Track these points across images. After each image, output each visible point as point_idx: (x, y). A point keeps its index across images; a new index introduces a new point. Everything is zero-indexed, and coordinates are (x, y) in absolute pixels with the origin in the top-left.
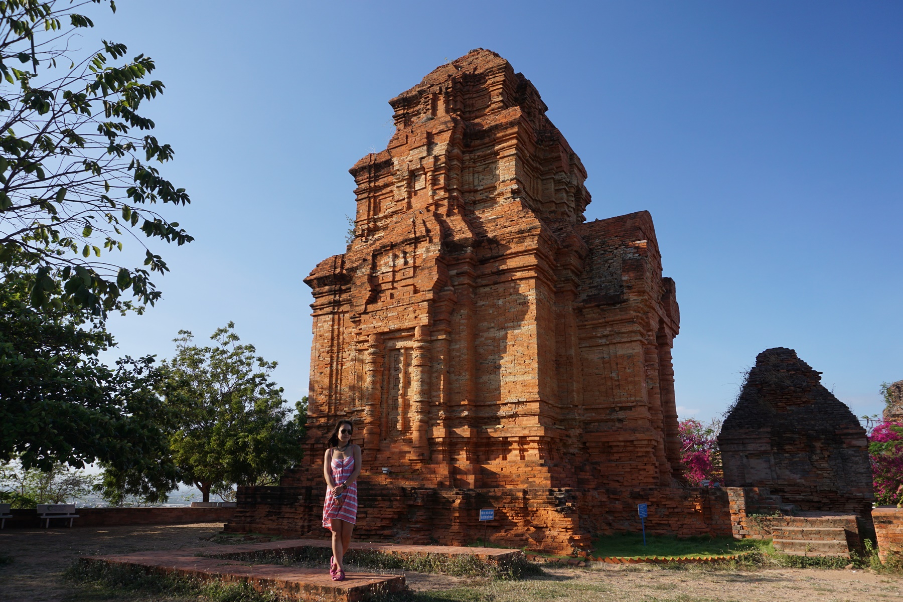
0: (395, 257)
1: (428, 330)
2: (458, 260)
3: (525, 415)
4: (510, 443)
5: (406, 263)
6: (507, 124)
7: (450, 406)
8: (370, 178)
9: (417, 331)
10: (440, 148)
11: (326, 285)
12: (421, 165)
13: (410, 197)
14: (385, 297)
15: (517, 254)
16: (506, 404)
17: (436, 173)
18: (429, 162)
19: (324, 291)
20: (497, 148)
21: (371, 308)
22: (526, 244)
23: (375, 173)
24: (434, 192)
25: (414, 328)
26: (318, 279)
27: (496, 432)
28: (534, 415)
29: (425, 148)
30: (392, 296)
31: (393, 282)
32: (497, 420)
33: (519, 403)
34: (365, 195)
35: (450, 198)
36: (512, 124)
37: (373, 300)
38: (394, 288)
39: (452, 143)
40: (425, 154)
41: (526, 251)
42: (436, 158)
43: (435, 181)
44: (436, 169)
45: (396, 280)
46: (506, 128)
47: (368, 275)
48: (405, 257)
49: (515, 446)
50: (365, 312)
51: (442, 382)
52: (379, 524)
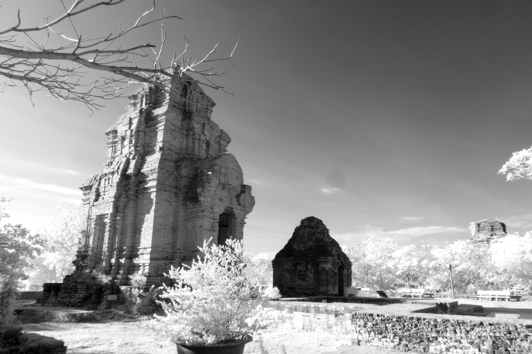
0: (106, 180)
1: (114, 215)
2: (129, 182)
3: (146, 254)
4: (140, 266)
5: (109, 183)
6: (161, 114)
7: (121, 250)
8: (113, 137)
9: (109, 216)
10: (134, 127)
11: (88, 190)
12: (126, 134)
13: (122, 149)
14: (101, 198)
15: (150, 180)
16: (141, 249)
17: (131, 138)
18: (128, 133)
19: (87, 193)
20: (157, 126)
21: (95, 203)
22: (154, 176)
23: (115, 134)
24: (130, 148)
25: (108, 214)
26: (85, 187)
27: (136, 261)
28: (148, 254)
29: (128, 125)
30: (103, 198)
31: (104, 192)
32: (137, 256)
33: (144, 248)
34: (111, 145)
35: (136, 150)
36: (163, 115)
37: (96, 200)
38: (104, 195)
39: (139, 122)
40: (127, 128)
41: (153, 179)
42: (132, 131)
43: (131, 142)
44: (131, 136)
45: (105, 191)
46: (161, 116)
47: (96, 188)
48: (109, 181)
49: (142, 268)
50: (93, 206)
51: (117, 239)
52: (78, 300)
